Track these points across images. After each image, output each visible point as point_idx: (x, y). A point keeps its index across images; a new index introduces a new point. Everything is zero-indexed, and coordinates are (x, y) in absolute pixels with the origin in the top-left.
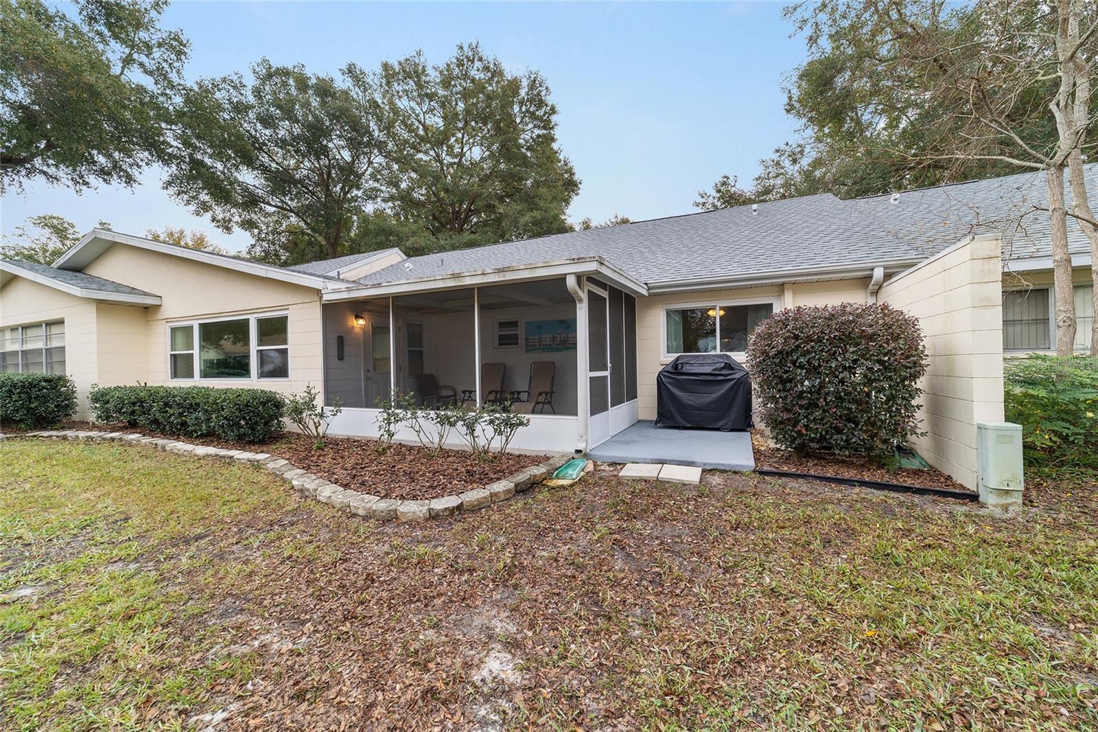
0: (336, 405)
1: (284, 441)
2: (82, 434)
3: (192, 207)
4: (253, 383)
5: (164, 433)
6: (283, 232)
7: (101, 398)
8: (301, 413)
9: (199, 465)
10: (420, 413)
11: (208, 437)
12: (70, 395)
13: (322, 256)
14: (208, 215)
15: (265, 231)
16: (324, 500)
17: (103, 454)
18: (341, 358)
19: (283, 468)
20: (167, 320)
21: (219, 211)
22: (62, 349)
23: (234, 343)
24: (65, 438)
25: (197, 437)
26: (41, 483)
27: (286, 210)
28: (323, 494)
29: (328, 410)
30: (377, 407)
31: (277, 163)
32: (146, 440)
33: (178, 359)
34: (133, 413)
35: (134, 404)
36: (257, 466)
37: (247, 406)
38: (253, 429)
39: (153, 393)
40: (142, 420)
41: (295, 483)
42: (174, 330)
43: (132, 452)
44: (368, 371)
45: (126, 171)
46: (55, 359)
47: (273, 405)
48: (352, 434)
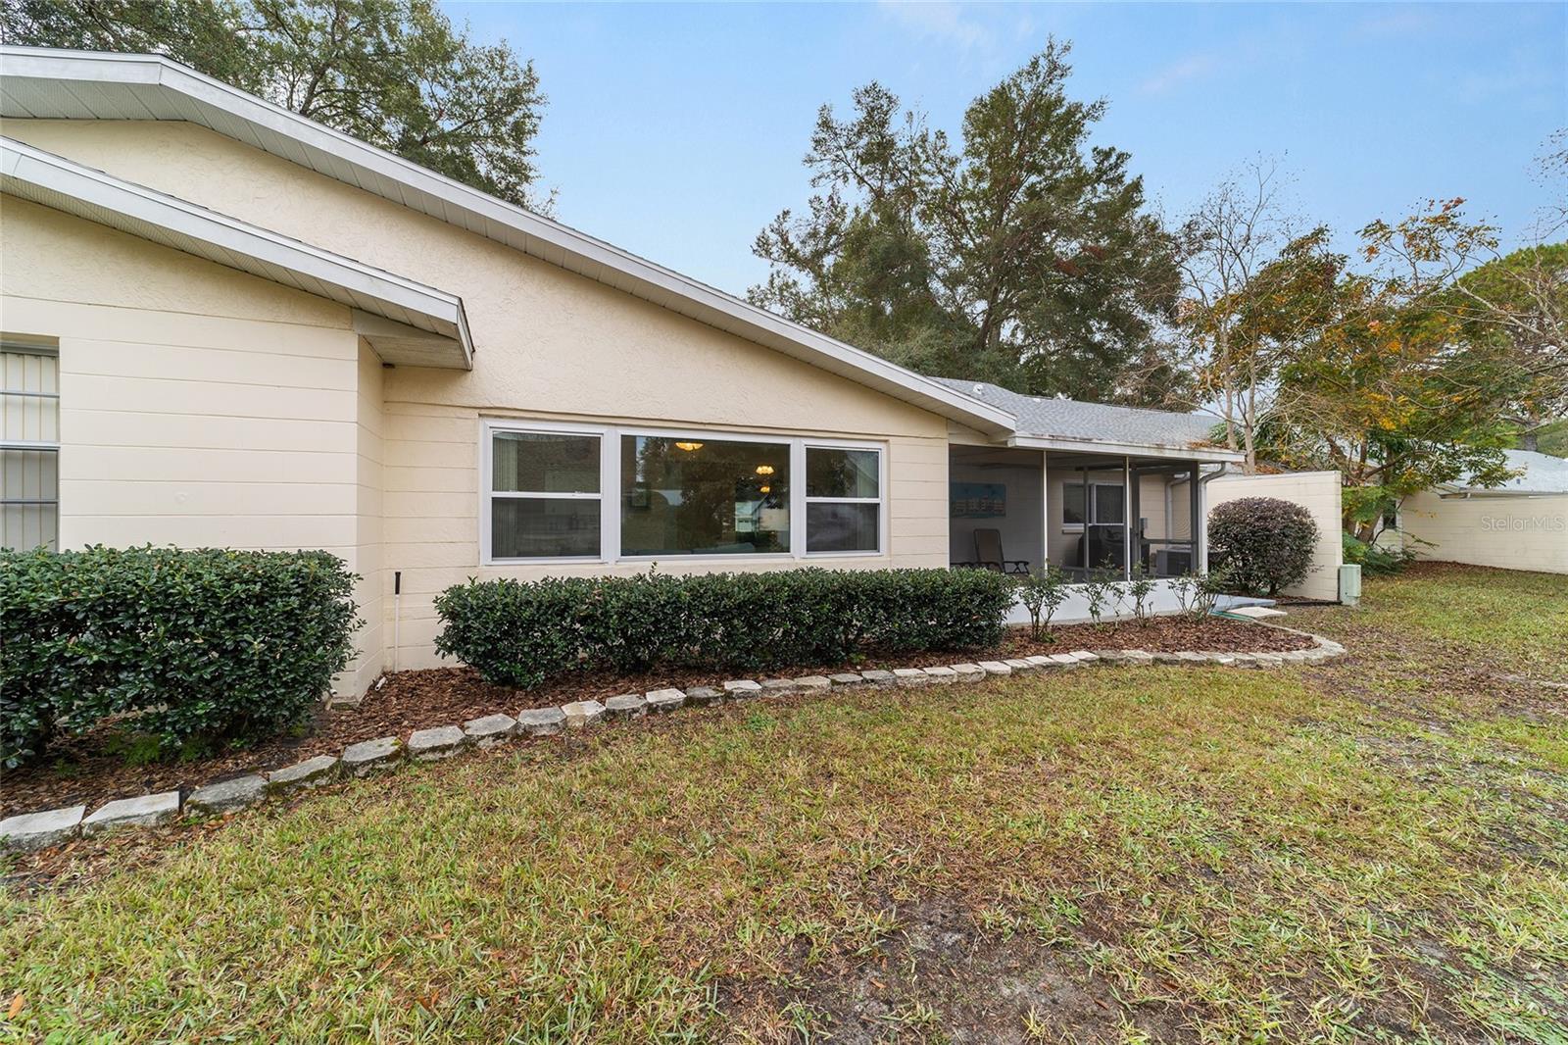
20: (485, 412)
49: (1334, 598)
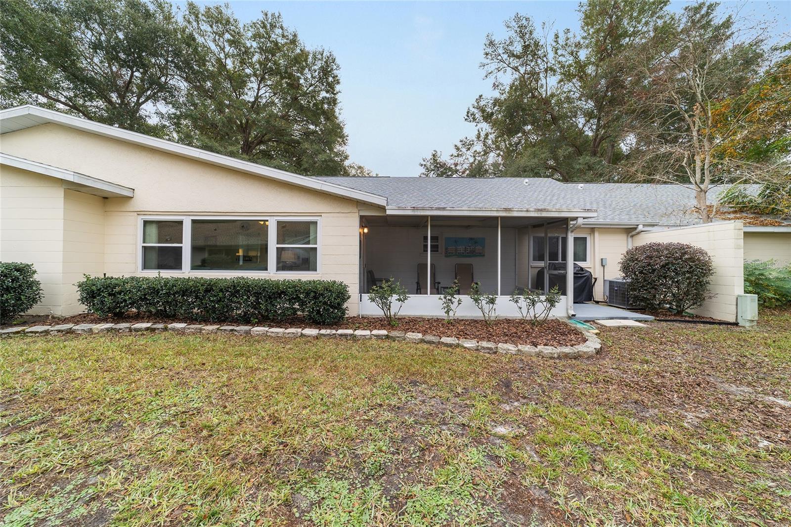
49: (733, 320)
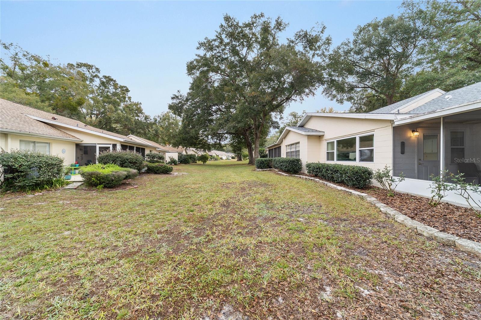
0: (401, 177)
1: (372, 189)
2: (304, 177)
3: (330, 98)
4: (358, 164)
5: (326, 180)
6: (364, 98)
7: (308, 166)
8: (382, 178)
9: (339, 193)
10: (468, 187)
11: (341, 183)
12: (301, 165)
13: (384, 104)
14: (335, 99)
15: (356, 100)
16: (400, 222)
17: (310, 184)
18: (403, 152)
19: (374, 202)
20: (326, 140)
21: (339, 97)
22: (299, 151)
23: (343, 148)
24: (300, 177)
25: (336, 183)
26: (298, 190)
27: (366, 87)
28: (399, 218)
29: (396, 178)
30: (431, 180)
31: (363, 68)
32: (321, 181)
33: (329, 153)
34: (317, 172)
35: (317, 169)
36: (362, 198)
37: (357, 173)
38: (359, 183)
39: (323, 165)
40: (319, 174)
41: (382, 209)
42: (328, 143)
43: (318, 184)
44: (420, 160)
45: (313, 92)
46: (297, 154)
47: (368, 173)
48: (410, 192)
